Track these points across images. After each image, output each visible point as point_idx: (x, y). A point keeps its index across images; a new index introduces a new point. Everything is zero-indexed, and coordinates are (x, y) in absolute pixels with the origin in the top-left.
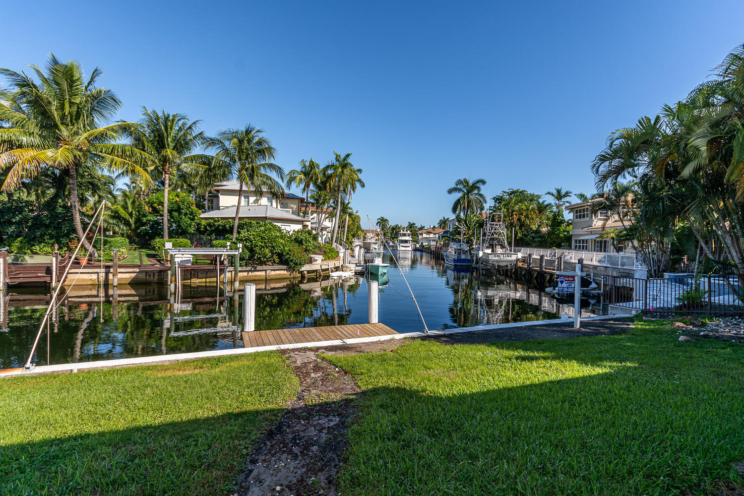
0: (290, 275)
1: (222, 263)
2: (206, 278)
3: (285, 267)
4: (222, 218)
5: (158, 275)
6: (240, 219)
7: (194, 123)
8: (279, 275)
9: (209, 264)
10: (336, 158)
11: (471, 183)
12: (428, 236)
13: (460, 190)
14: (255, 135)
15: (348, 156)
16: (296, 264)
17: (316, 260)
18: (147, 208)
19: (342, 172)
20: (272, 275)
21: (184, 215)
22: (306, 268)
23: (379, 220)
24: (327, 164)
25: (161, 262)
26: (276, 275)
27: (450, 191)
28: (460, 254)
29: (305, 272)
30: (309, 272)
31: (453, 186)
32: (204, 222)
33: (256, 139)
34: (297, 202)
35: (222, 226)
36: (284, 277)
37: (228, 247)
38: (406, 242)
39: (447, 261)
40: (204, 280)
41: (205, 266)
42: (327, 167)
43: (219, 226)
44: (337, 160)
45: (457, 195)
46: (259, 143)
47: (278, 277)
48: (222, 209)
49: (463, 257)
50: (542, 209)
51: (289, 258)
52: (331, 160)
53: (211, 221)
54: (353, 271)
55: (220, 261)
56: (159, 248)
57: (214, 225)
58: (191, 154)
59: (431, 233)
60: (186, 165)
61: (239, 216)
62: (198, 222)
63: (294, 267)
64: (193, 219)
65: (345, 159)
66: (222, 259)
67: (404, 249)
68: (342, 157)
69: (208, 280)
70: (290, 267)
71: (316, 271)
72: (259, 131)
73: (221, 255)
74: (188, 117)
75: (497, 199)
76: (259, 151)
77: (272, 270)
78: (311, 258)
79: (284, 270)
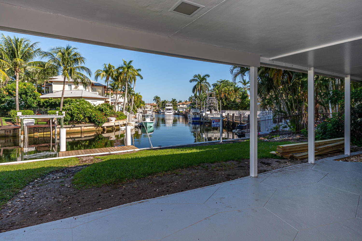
0: (96, 129)
1: (53, 123)
2: (44, 132)
3: (93, 124)
4: (54, 98)
5: (13, 132)
6: (65, 98)
7: (35, 44)
8: (89, 129)
9: (45, 124)
10: (124, 63)
11: (202, 77)
12: (183, 106)
13: (196, 80)
14: (72, 50)
15: (131, 62)
16: (99, 123)
17: (112, 120)
18: (5, 92)
19: (128, 71)
20: (85, 129)
21: (30, 97)
22: (105, 125)
23: (155, 98)
24: (119, 66)
25: (15, 124)
26: (88, 129)
27: (191, 81)
28: (195, 115)
29: (105, 127)
30: (107, 127)
31: (193, 78)
32: (42, 101)
33: (73, 53)
34: (102, 88)
35: (54, 102)
36: (92, 130)
37: (57, 114)
38: (170, 109)
39: (189, 119)
40: (42, 133)
41: (43, 125)
42: (119, 68)
43: (52, 102)
44: (125, 64)
45: (195, 83)
46: (75, 55)
47: (89, 130)
48: (54, 93)
49: (197, 116)
50: (236, 90)
51: (95, 119)
52: (121, 64)
53: (47, 99)
54: (134, 126)
55: (52, 122)
56: (13, 116)
57: (49, 102)
58: (33, 61)
59: (185, 104)
60: (30, 67)
61: (64, 96)
62: (39, 100)
63: (98, 124)
64: (35, 99)
65: (129, 64)
66: (54, 121)
67: (168, 114)
68: (128, 62)
69: (45, 133)
70: (96, 125)
71: (112, 126)
72: (74, 48)
73: (53, 118)
74: (30, 40)
75: (214, 85)
76: (75, 60)
77: (85, 126)
78: (109, 119)
79: (92, 126)
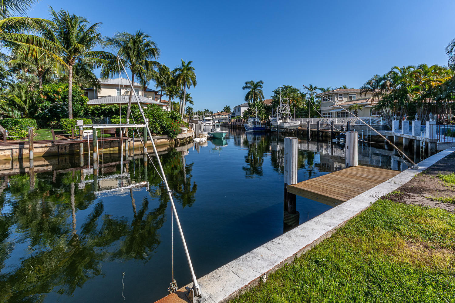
0: (169, 142)
1: (124, 135)
2: (110, 147)
3: (166, 136)
5: (69, 148)
6: (132, 103)
8: (162, 142)
9: (110, 137)
10: (183, 64)
13: (249, 87)
15: (190, 63)
16: (174, 134)
17: (184, 131)
18: (42, 96)
19: (187, 73)
20: (158, 143)
22: (179, 137)
25: (69, 137)
26: (161, 142)
27: (244, 88)
28: (255, 124)
29: (179, 139)
30: (181, 139)
31: (245, 85)
32: (91, 107)
34: (153, 94)
36: (165, 143)
37: (128, 122)
38: (209, 120)
39: (247, 129)
40: (108, 149)
41: (108, 138)
44: (183, 65)
45: (248, 90)
47: (162, 144)
48: (100, 98)
50: (303, 96)
51: (169, 130)
54: (206, 137)
55: (123, 134)
56: (66, 126)
59: (220, 115)
63: (173, 136)
65: (188, 65)
66: (124, 132)
67: (208, 124)
68: (187, 63)
69: (111, 149)
70: (170, 136)
71: (184, 138)
73: (123, 129)
77: (158, 139)
78: (181, 129)
79: (165, 138)
